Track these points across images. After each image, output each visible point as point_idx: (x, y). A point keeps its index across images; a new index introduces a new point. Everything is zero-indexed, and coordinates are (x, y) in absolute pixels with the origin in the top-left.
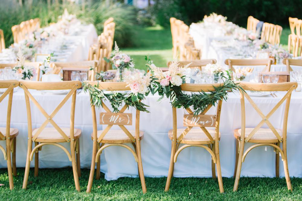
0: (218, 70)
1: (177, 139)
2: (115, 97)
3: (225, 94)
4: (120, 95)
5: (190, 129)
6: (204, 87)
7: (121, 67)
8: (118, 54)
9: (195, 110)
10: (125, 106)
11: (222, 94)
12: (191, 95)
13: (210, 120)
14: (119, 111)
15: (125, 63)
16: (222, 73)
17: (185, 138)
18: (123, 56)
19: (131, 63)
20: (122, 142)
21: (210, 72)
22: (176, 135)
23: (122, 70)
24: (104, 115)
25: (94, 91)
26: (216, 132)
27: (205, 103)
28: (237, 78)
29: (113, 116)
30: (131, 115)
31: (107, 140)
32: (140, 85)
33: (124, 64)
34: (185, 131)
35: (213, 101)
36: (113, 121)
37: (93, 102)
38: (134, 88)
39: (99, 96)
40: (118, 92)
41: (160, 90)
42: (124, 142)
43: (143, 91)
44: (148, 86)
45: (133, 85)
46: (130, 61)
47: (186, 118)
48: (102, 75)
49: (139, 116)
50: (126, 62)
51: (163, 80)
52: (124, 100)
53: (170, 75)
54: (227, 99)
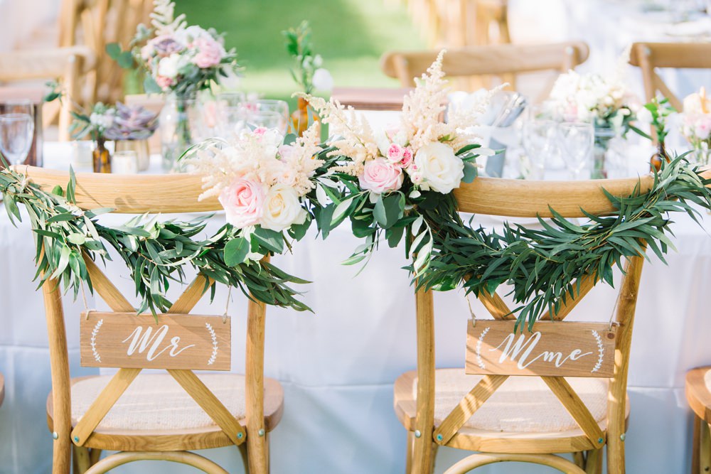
0: (609, 101)
1: (434, 429)
2: (150, 241)
3: (660, 228)
4: (171, 235)
5: (495, 387)
6: (565, 195)
7: (181, 88)
8: (170, 28)
9: (520, 304)
10: (197, 281)
11: (646, 229)
12: (500, 231)
13: (587, 344)
14: (169, 305)
15: (201, 69)
16: (626, 112)
17: (473, 423)
18: (191, 39)
19: (227, 68)
20: (184, 445)
21: (575, 110)
22: (429, 412)
23: (189, 102)
24: (100, 323)
25: (54, 214)
26: (611, 398)
27: (565, 274)
28: (692, 137)
29: (140, 329)
30: (223, 325)
31: (116, 438)
32: (266, 189)
33: (195, 73)
34: (473, 392)
35: (603, 262)
36: (142, 350)
37: (45, 265)
38: (240, 204)
39: (77, 239)
40: (162, 219)
41: (360, 214)
42: (193, 443)
43: (278, 220)
44: (303, 193)
45: (234, 191)
46: (225, 61)
47: (477, 337)
48: (100, 122)
49: (262, 326)
50: (206, 66)
51: (372, 165)
52: (189, 258)
53: (408, 144)
54: (665, 250)
